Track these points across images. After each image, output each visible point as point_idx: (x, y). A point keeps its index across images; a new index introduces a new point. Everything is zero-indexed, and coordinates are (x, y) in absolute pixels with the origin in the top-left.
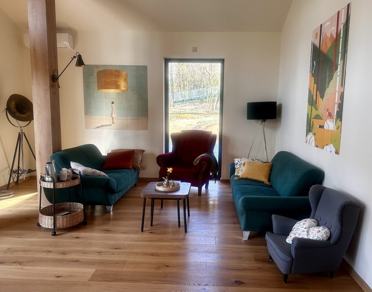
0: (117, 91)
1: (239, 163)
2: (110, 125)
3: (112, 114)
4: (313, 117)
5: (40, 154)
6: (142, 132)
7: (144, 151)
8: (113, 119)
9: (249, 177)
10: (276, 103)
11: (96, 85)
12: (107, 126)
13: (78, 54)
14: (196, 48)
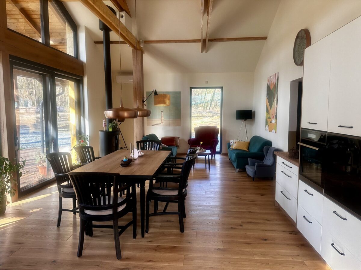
0: (165, 105)
1: (232, 142)
2: (160, 124)
3: (161, 118)
4: (268, 118)
5: (136, 137)
6: (178, 127)
7: (179, 138)
8: (162, 121)
9: (238, 148)
10: (252, 110)
11: (153, 102)
12: (158, 124)
13: (155, 90)
14: (208, 81)
